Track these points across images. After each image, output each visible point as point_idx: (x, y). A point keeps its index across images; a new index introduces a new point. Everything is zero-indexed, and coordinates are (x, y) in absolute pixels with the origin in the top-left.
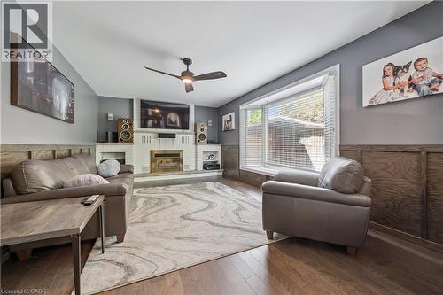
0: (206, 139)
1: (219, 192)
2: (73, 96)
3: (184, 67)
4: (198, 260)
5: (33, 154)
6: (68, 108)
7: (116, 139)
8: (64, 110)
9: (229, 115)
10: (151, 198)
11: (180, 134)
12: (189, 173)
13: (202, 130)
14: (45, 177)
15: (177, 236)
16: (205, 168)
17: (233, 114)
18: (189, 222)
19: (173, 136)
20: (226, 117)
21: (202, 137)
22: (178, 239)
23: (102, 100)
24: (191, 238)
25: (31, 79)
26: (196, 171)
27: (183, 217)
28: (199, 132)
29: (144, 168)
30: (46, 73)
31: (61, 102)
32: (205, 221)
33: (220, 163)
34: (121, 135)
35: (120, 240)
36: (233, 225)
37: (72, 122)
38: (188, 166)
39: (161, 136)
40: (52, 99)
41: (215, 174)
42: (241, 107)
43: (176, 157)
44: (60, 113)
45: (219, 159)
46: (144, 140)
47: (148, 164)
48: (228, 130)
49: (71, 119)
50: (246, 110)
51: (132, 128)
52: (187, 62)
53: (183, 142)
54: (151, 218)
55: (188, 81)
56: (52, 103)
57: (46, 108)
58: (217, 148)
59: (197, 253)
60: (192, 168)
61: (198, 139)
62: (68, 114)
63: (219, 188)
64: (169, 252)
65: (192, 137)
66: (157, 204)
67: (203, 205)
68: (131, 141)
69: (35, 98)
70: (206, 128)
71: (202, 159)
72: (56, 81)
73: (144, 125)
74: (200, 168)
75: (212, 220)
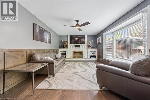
0: (91, 47)
1: (92, 66)
2: (51, 36)
3: (76, 23)
4: (70, 88)
5: (39, 51)
6: (49, 40)
7: (63, 48)
8: (48, 40)
9: (99, 38)
10: (69, 65)
11: (82, 45)
12: (85, 58)
13: (89, 44)
14: (38, 57)
15: (69, 79)
16: (90, 57)
17: (100, 37)
18: (75, 75)
19: (79, 46)
20: (98, 39)
21: (89, 46)
22: (68, 80)
23: (61, 36)
24: (72, 81)
25: (38, 33)
26: (87, 58)
27: (74, 73)
28: (88, 45)
29: (71, 56)
30: (42, 31)
31: (47, 38)
32: (80, 76)
33: (96, 56)
34: (65, 46)
35: (54, 76)
36: (89, 79)
37: (51, 43)
38: (84, 56)
39: (76, 46)
40: (44, 38)
41: (94, 59)
42: (103, 34)
43: (81, 53)
44: (47, 41)
45: (96, 54)
46: (71, 48)
47: (72, 55)
48: (99, 43)
49: (50, 42)
50: (105, 35)
51: (67, 44)
52: (77, 21)
53: (83, 48)
54: (65, 71)
55: (78, 27)
56: (44, 39)
57: (42, 40)
58: (95, 50)
59: (71, 86)
60: (86, 57)
61: (88, 47)
62: (49, 41)
63: (93, 65)
64: (63, 83)
65: (86, 46)
66: (69, 68)
67: (83, 70)
68: (67, 48)
69: (39, 38)
70: (91, 43)
71: (89, 54)
72: (45, 33)
73: (71, 43)
74: (89, 57)
75: (83, 76)
